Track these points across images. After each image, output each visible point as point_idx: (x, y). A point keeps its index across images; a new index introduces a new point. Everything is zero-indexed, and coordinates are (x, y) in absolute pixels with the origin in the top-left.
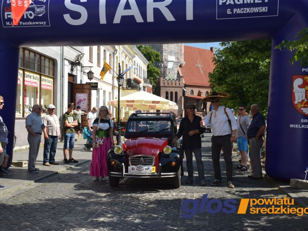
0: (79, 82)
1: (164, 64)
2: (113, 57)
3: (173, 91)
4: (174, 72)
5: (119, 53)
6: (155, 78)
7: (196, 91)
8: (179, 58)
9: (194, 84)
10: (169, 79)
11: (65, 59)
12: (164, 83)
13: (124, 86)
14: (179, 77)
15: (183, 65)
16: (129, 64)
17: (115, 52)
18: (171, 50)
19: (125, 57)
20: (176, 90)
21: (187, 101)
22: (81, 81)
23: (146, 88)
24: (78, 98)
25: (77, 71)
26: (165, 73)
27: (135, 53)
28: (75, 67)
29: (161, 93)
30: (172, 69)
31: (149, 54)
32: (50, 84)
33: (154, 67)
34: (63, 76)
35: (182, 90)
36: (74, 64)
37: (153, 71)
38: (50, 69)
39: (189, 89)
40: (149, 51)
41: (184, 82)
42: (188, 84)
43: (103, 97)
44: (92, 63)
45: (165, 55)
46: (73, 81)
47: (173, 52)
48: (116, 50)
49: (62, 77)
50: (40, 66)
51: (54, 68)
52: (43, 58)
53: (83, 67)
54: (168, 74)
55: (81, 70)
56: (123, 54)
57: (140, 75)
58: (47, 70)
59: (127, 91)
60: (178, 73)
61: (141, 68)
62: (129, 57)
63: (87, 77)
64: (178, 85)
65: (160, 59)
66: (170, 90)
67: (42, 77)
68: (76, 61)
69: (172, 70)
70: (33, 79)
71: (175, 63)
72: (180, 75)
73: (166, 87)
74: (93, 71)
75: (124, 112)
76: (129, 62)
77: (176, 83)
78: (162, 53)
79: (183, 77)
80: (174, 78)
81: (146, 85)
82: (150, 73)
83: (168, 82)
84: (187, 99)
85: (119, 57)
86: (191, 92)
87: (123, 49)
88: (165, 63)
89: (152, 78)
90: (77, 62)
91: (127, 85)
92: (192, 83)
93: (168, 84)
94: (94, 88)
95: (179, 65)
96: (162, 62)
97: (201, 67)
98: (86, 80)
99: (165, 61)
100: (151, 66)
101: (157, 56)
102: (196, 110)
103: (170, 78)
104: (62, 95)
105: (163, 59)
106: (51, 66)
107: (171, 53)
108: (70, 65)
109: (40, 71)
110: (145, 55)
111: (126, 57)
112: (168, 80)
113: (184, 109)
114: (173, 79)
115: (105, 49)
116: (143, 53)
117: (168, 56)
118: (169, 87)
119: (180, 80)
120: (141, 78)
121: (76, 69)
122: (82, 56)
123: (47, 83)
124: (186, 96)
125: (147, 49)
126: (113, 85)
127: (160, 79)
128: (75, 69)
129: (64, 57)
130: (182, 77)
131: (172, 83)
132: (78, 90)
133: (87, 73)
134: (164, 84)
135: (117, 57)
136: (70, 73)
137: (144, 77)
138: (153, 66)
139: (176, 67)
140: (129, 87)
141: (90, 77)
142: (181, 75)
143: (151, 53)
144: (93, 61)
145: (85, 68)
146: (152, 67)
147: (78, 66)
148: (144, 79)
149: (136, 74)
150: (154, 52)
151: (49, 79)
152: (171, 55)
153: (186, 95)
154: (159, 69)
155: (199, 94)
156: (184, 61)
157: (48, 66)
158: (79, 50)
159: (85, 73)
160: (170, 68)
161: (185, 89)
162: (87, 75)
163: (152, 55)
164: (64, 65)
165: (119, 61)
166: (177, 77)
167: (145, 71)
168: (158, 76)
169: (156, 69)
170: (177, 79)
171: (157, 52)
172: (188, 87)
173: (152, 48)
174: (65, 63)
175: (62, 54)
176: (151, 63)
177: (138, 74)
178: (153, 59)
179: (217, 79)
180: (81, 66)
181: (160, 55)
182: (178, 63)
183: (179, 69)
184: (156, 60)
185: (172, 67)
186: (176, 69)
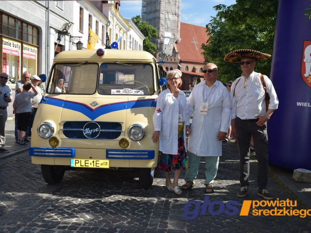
1: (160, 40)
2: (106, 30)
3: (168, 67)
4: (170, 48)
5: (113, 25)
7: (191, 67)
8: (176, 34)
9: (189, 60)
11: (51, 27)
14: (175, 53)
15: (179, 41)
16: (123, 38)
18: (168, 26)
19: (119, 29)
25: (65, 41)
26: (161, 48)
27: (130, 26)
28: (62, 36)
31: (145, 29)
32: (34, 53)
33: (150, 43)
34: (49, 45)
35: (177, 66)
37: (149, 46)
38: (34, 37)
39: (184, 65)
40: (146, 27)
41: (179, 58)
42: (183, 60)
45: (162, 31)
46: (61, 51)
47: (169, 28)
48: (109, 22)
49: (48, 46)
50: (21, 33)
51: (38, 36)
52: (24, 25)
53: (72, 37)
54: (164, 49)
55: (70, 39)
56: (117, 26)
58: (30, 38)
60: (174, 49)
61: (136, 43)
62: (123, 29)
63: (76, 48)
64: (173, 60)
65: (157, 35)
67: (24, 45)
68: (63, 30)
69: (167, 46)
70: (14, 47)
71: (171, 39)
72: (175, 51)
74: (82, 42)
76: (123, 35)
78: (159, 29)
79: (178, 53)
82: (146, 48)
85: (113, 30)
86: (186, 68)
87: (117, 22)
88: (162, 39)
90: (65, 31)
92: (187, 60)
95: (175, 41)
96: (159, 38)
97: (196, 43)
99: (161, 37)
100: (148, 42)
102: (190, 85)
104: (48, 65)
105: (160, 35)
106: (35, 34)
107: (167, 29)
108: (57, 34)
109: (22, 39)
110: (142, 31)
111: (120, 30)
114: (169, 55)
115: (98, 20)
116: (139, 28)
117: (165, 32)
119: (175, 56)
121: (64, 39)
122: (69, 25)
123: (30, 52)
125: (144, 25)
127: (156, 54)
128: (62, 39)
129: (50, 25)
130: (177, 53)
131: (168, 59)
133: (76, 43)
135: (110, 29)
136: (57, 42)
139: (172, 43)
141: (79, 48)
142: (177, 51)
143: (148, 28)
144: (84, 32)
145: (74, 38)
147: (66, 36)
149: (131, 48)
150: (151, 28)
151: (33, 48)
152: (168, 31)
154: (155, 44)
155: (194, 70)
156: (180, 37)
157: (31, 34)
158: (67, 19)
159: (74, 44)
160: (166, 44)
161: (181, 65)
162: (76, 45)
163: (149, 31)
164: (50, 33)
165: (113, 34)
166: (172, 53)
167: (141, 46)
168: (154, 51)
169: (153, 45)
170: (172, 55)
171: (154, 28)
172: (184, 63)
173: (149, 24)
174: (51, 32)
175: (47, 22)
176: (148, 38)
177: (134, 48)
178: (150, 34)
179: (210, 51)
180: (69, 36)
181: (157, 31)
182: (174, 39)
183: (175, 45)
184: (152, 36)
185: (168, 43)
186: (172, 45)
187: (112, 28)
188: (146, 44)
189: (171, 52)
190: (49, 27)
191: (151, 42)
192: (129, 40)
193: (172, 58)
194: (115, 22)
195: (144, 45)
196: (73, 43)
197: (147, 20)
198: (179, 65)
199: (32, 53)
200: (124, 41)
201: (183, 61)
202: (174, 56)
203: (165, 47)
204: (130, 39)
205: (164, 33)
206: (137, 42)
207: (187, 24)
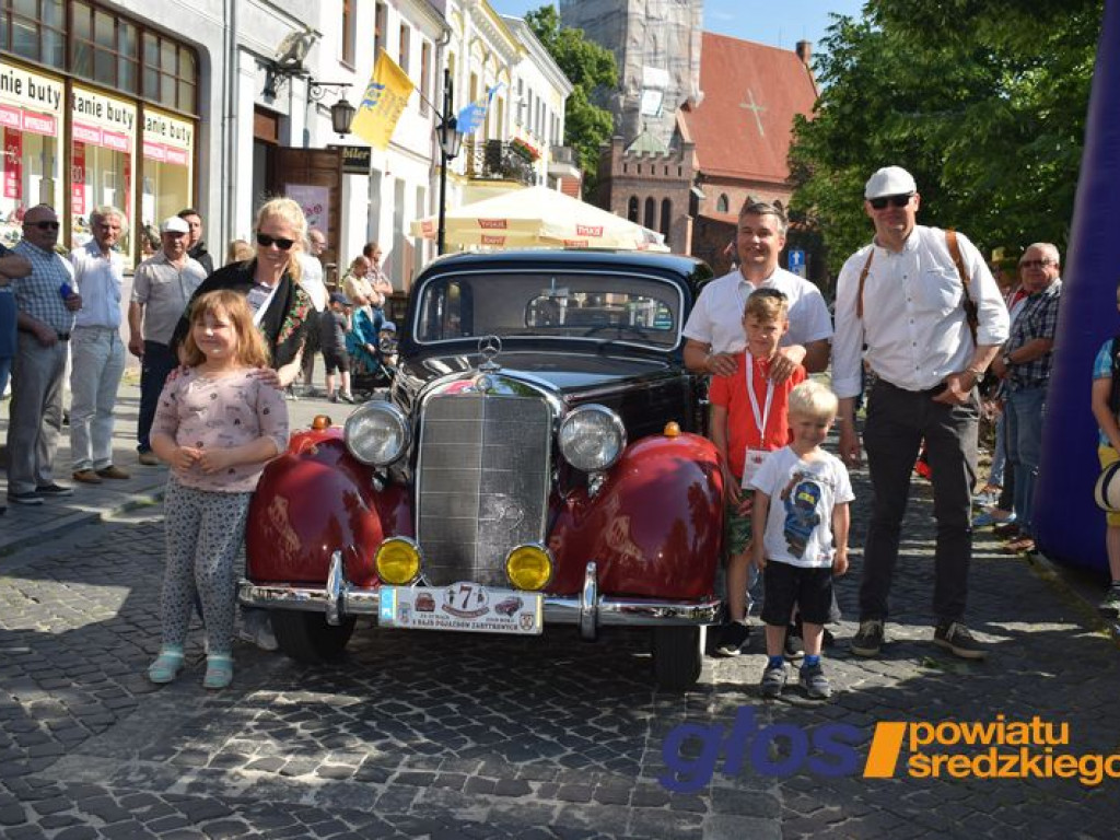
0: (296, 141)
1: (627, 96)
2: (437, 56)
3: (655, 197)
4: (661, 127)
5: (461, 42)
6: (593, 148)
7: (737, 197)
8: (684, 79)
9: (731, 171)
10: (645, 153)
11: (242, 48)
12: (625, 165)
13: (475, 167)
14: (680, 147)
15: (695, 102)
17: (443, 36)
18: (656, 47)
19: (482, 58)
20: (667, 191)
21: (703, 234)
22: (306, 134)
23: (559, 182)
25: (291, 99)
26: (629, 128)
27: (522, 46)
28: (282, 81)
29: (613, 202)
30: (656, 116)
31: (573, 57)
32: (180, 144)
33: (591, 107)
34: (234, 113)
35: (688, 194)
36: (277, 70)
37: (585, 119)
38: (182, 85)
39: (712, 190)
40: (575, 48)
41: (696, 164)
42: (711, 173)
43: (393, 202)
45: (633, 62)
46: (276, 137)
47: (661, 53)
48: (447, 30)
49: (231, 116)
50: (138, 70)
51: (196, 81)
52: (149, 38)
53: (316, 84)
54: (639, 132)
55: (309, 94)
56: (473, 46)
57: (537, 131)
58: (168, 86)
59: (484, 186)
60: (677, 131)
61: (541, 107)
62: (495, 57)
63: (330, 123)
64: (673, 173)
65: (615, 78)
66: (643, 192)
67: (148, 114)
68: (286, 57)
69: (656, 120)
70: (110, 118)
71: (666, 93)
72: (682, 138)
73: (630, 180)
74: (352, 103)
76: (496, 78)
77: (666, 168)
78: (622, 55)
79: (693, 145)
80: (663, 150)
81: (558, 168)
82: (576, 126)
83: (639, 162)
84: (704, 226)
85: (460, 57)
86: (719, 202)
87: (476, 29)
88: (632, 92)
89: (583, 147)
90: (291, 61)
91: (486, 164)
92: (724, 171)
93: (639, 171)
94: (356, 168)
95: (682, 101)
96: (622, 89)
97: (758, 111)
98: (324, 136)
99: (631, 87)
100: (582, 104)
101: (604, 65)
103: (647, 149)
104: (230, 188)
105: (626, 79)
106: (186, 74)
107: (654, 58)
108: (264, 73)
109: (140, 91)
110: (561, 63)
111: (486, 58)
112: (639, 154)
114: (659, 154)
115: (407, 22)
116: (553, 53)
117: (645, 67)
118: (644, 180)
119: (681, 158)
120: (542, 144)
121: (287, 91)
122: (308, 39)
123: (167, 139)
124: (701, 217)
125: (568, 42)
126: (433, 161)
127: (611, 152)
128: (282, 89)
129: (238, 41)
130: (690, 146)
131: (653, 167)
132: (294, 173)
133: (329, 106)
134: (625, 170)
135: (451, 55)
136: (261, 101)
137: (554, 139)
138: (589, 104)
139: (669, 110)
140: (493, 171)
141: (340, 126)
142: (687, 138)
143: (582, 53)
144: (357, 65)
145: (323, 87)
146: (583, 107)
147: (294, 79)
148: (554, 147)
149: (523, 126)
150: (595, 53)
151: (179, 124)
152: (655, 66)
153: (702, 212)
154: (607, 112)
156: (701, 89)
157: (173, 73)
158: (299, 17)
159: (322, 110)
160: (648, 113)
161: (700, 189)
162: (330, 115)
163: (586, 63)
164: (238, 70)
165: (460, 75)
166: (670, 146)
167: (558, 120)
168: (604, 138)
169: (599, 114)
170: (671, 154)
171: (604, 52)
172: (712, 183)
173: (586, 38)
174: (242, 65)
175: (228, 29)
176: (581, 91)
177: (533, 127)
178: (589, 76)
180: (306, 80)
181: (616, 64)
182: (678, 94)
183: (680, 116)
184: (599, 82)
185: (656, 110)
186: (671, 116)
187: (457, 52)
188: (576, 111)
189: (667, 143)
190: (236, 47)
191: (594, 105)
192: (515, 97)
193: (668, 163)
194: (467, 31)
196: (319, 105)
197: (580, 24)
198: (696, 190)
199: (174, 142)
200: (500, 101)
201: (710, 177)
202: (676, 157)
203: (645, 124)
204: (520, 92)
205: (642, 74)
206: (544, 106)
207: (726, 40)
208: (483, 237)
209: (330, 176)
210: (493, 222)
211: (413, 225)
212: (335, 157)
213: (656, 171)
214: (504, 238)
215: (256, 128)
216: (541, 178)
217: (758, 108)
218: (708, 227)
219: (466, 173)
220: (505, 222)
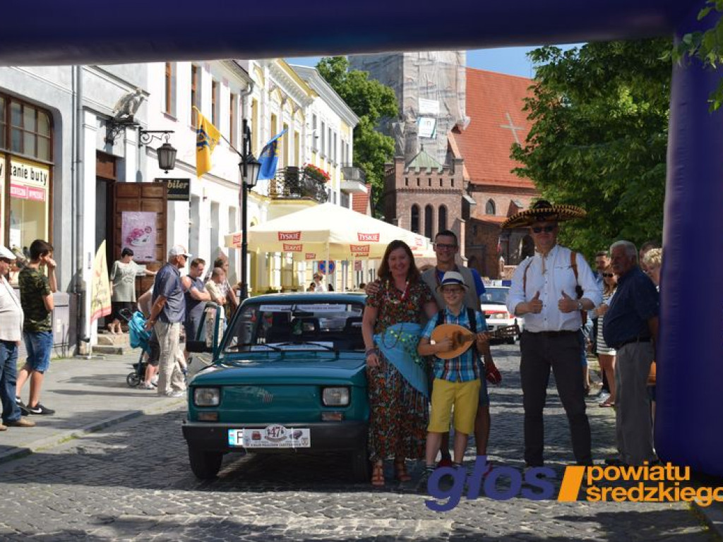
0: (130, 177)
1: (406, 123)
2: (243, 104)
3: (433, 204)
4: (435, 147)
5: (262, 91)
6: (379, 167)
7: (503, 203)
8: (452, 105)
9: (496, 181)
10: (422, 169)
11: (86, 108)
12: (407, 179)
13: (277, 189)
14: (451, 162)
15: (462, 126)
16: (293, 125)
17: (247, 87)
18: (428, 83)
19: (280, 103)
20: (444, 199)
21: (475, 234)
22: (139, 174)
23: (351, 196)
24: (127, 226)
25: (127, 145)
26: (409, 149)
27: (314, 90)
28: (118, 132)
29: (398, 210)
30: (431, 138)
31: (361, 95)
32: (40, 184)
33: (376, 134)
34: (81, 159)
35: (460, 200)
36: (114, 124)
37: (372, 144)
39: (481, 197)
40: (362, 86)
41: (466, 176)
42: (479, 183)
43: (210, 220)
44: (174, 119)
45: (410, 96)
46: (114, 175)
47: (431, 87)
48: (251, 83)
49: (78, 161)
50: (6, 130)
51: (51, 135)
52: (15, 106)
53: (145, 132)
54: (418, 152)
55: (140, 140)
56: (273, 93)
57: (330, 155)
58: (29, 141)
59: (286, 204)
60: (449, 150)
61: (333, 136)
62: (292, 101)
63: (156, 162)
64: (447, 185)
65: (395, 109)
66: (423, 200)
67: (15, 164)
68: (121, 114)
71: (439, 120)
72: (454, 157)
73: (412, 191)
74: (174, 146)
75: (278, 266)
76: (293, 118)
77: (441, 180)
78: (400, 90)
79: (462, 160)
80: (437, 166)
81: (349, 185)
82: (364, 150)
83: (419, 176)
84: (475, 227)
85: (262, 103)
86: (487, 205)
87: (273, 79)
88: (411, 119)
89: (372, 166)
90: (125, 116)
91: (286, 186)
92: (491, 180)
93: (418, 184)
94: (178, 196)
95: (451, 127)
96: (402, 117)
97: (517, 131)
98: (152, 172)
99: (409, 115)
100: (368, 131)
101: (386, 99)
103: (424, 166)
104: (78, 216)
105: (404, 110)
106: (43, 131)
107: (427, 90)
108: (104, 128)
109: (8, 146)
110: (349, 100)
111: (284, 102)
112: (417, 170)
113: (466, 256)
114: (434, 169)
115: (217, 80)
117: (420, 99)
118: (423, 191)
119: (453, 172)
120: (335, 167)
121: (122, 138)
123: (29, 182)
124: (472, 218)
125: (356, 81)
127: (395, 168)
128: (118, 139)
129: (83, 103)
130: (460, 161)
131: (430, 180)
132: (129, 202)
133: (156, 149)
134: (407, 184)
135: (254, 103)
136: (102, 147)
137: (345, 161)
138: (376, 132)
139: (443, 133)
140: (292, 192)
141: (165, 164)
142: (458, 155)
143: (368, 90)
144: (178, 116)
145: (150, 134)
146: (369, 134)
147: (128, 131)
148: (345, 169)
149: (318, 154)
150: (379, 90)
151: (37, 170)
152: (428, 98)
153: (473, 215)
154: (390, 137)
155: (513, 210)
156: (468, 114)
157: (33, 130)
158: (131, 82)
159: (150, 152)
160: (424, 136)
161: (471, 196)
162: (156, 155)
163: (371, 98)
164: (84, 126)
165: (262, 116)
166: (444, 162)
167: (347, 145)
168: (389, 158)
169: (383, 139)
170: (445, 169)
171: (386, 89)
172: (480, 191)
173: (371, 78)
174: (87, 122)
175: (75, 95)
176: (367, 121)
177: (326, 153)
178: (374, 109)
179: (537, 164)
180: (137, 130)
181: (396, 98)
182: (447, 119)
183: (452, 138)
184: (383, 113)
185: (431, 133)
186: (443, 139)
187: (258, 99)
189: (442, 160)
190: (81, 108)
191: (378, 132)
192: (309, 131)
193: (443, 176)
194: (267, 82)
195: (357, 140)
196: (147, 147)
197: (365, 66)
198: (467, 198)
199: (34, 183)
200: (296, 135)
201: (478, 186)
202: (448, 172)
204: (315, 127)
205: (418, 104)
206: (335, 135)
207: (486, 74)
208: (284, 245)
209: (156, 203)
210: (289, 234)
211: (226, 238)
212: (161, 188)
213: (432, 184)
214: (301, 245)
215: (98, 169)
216: (335, 193)
217: (515, 128)
218: (479, 228)
219: (271, 194)
220: (299, 233)
